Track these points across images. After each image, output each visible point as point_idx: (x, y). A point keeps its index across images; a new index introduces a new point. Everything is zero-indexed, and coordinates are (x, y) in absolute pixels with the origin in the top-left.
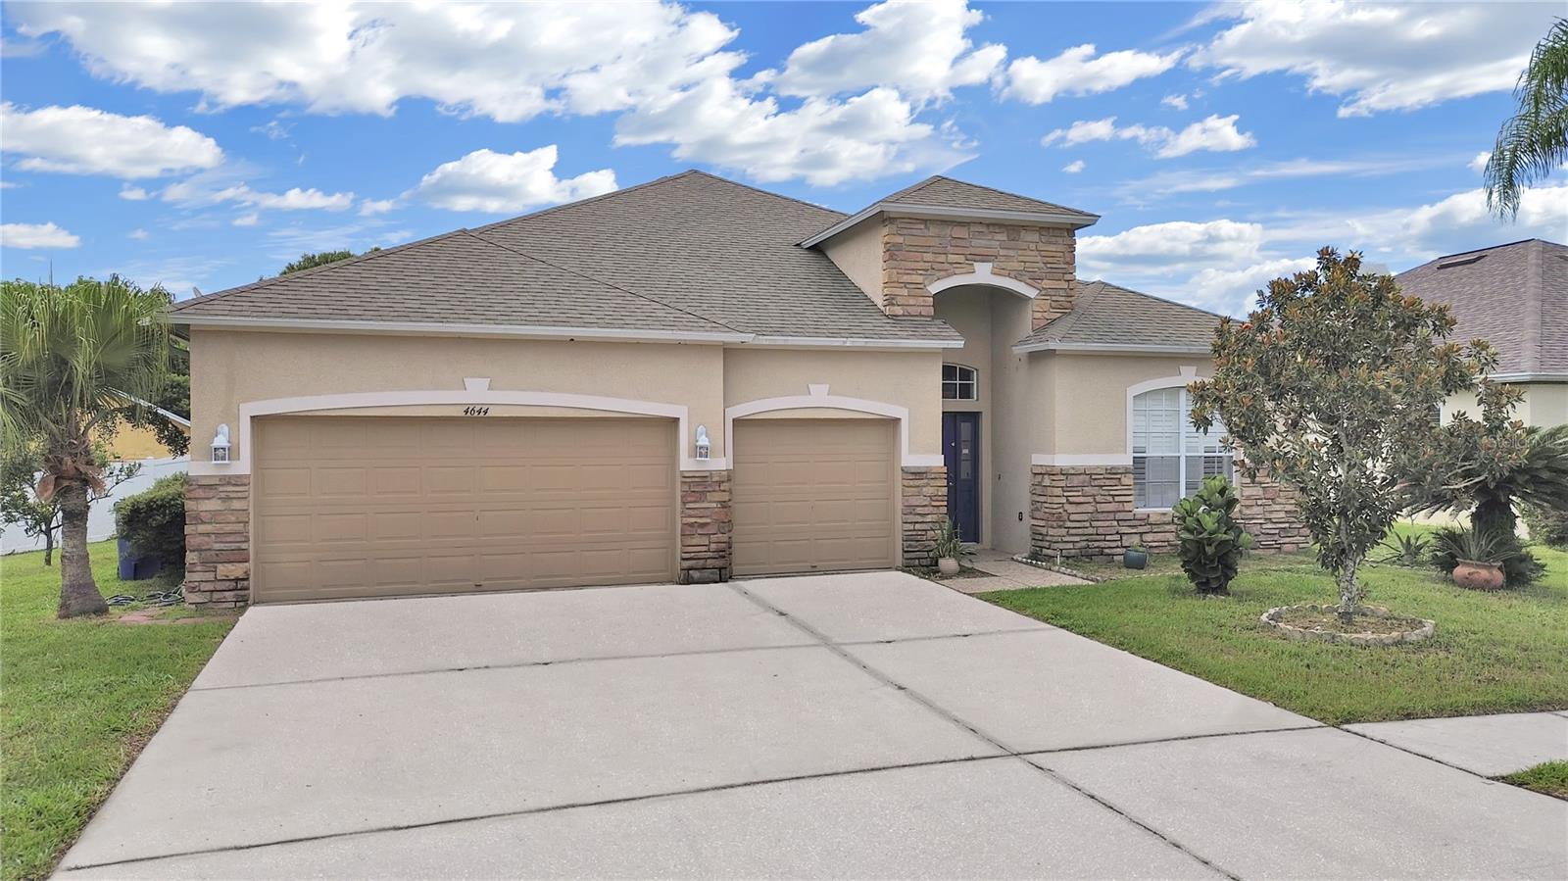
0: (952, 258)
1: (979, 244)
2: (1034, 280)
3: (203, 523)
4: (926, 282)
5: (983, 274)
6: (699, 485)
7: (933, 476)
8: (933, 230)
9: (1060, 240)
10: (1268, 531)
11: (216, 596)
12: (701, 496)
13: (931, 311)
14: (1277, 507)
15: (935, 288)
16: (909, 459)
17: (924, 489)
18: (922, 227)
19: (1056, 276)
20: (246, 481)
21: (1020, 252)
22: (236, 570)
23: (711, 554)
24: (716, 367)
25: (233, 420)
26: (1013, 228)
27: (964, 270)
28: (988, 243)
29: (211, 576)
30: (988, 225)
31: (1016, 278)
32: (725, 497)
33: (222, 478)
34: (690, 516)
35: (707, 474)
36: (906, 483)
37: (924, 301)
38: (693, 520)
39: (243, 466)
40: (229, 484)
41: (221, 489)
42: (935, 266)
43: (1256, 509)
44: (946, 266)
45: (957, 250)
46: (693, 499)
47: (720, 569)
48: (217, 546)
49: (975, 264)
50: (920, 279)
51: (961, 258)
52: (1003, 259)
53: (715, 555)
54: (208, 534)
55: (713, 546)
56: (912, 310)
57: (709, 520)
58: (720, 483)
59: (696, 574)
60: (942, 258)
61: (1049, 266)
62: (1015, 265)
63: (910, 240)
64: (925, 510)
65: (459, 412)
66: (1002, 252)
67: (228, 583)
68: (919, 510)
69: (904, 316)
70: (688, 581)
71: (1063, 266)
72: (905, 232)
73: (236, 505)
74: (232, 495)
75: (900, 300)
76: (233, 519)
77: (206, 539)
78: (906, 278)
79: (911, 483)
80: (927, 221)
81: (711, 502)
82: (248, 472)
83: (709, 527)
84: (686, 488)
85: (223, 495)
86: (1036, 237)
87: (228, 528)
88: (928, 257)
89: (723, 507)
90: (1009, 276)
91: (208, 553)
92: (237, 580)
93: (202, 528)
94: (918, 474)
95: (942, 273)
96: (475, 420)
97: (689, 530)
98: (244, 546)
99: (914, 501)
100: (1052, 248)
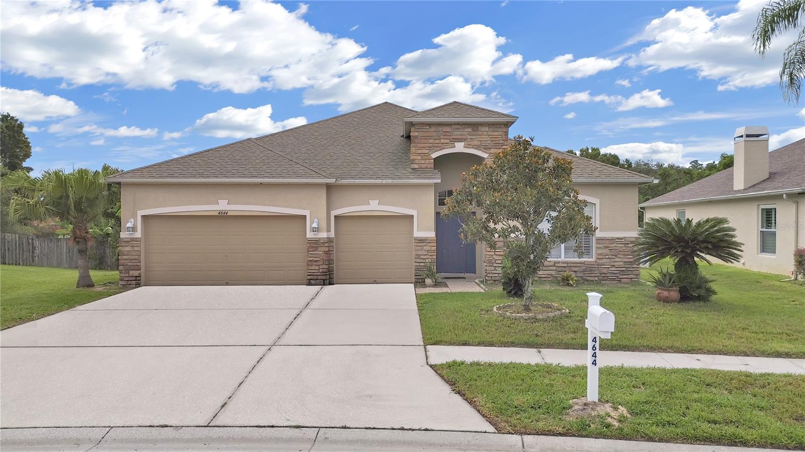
0: (443, 141)
1: (457, 134)
2: (486, 149)
3: (124, 255)
4: (430, 153)
5: (459, 147)
6: (314, 244)
7: (429, 241)
8: (433, 129)
9: (500, 130)
10: (612, 272)
11: (129, 282)
12: (316, 249)
13: (432, 166)
14: (618, 260)
15: (434, 155)
16: (417, 234)
17: (424, 247)
18: (428, 127)
19: (498, 147)
20: (139, 240)
21: (479, 136)
22: (136, 273)
23: (319, 274)
24: (323, 194)
25: (135, 217)
26: (475, 126)
27: (449, 146)
28: (462, 133)
29: (127, 275)
30: (461, 125)
31: (476, 149)
32: (327, 249)
33: (131, 239)
34: (311, 257)
35: (318, 239)
36: (416, 244)
37: (430, 162)
38: (312, 259)
39: (138, 234)
40: (133, 241)
41: (131, 243)
42: (435, 145)
43: (605, 260)
44: (440, 145)
45: (446, 137)
46: (311, 250)
47: (324, 280)
48: (129, 264)
49: (455, 143)
50: (427, 151)
51: (448, 141)
52: (469, 140)
53: (322, 274)
54: (126, 259)
55: (321, 270)
56: (423, 166)
57: (319, 259)
58: (324, 243)
59: (313, 282)
60: (438, 141)
61: (494, 142)
62: (476, 143)
63: (421, 134)
64: (426, 257)
65: (216, 214)
66: (469, 137)
67: (133, 278)
68: (422, 257)
69: (419, 168)
70: (309, 284)
71: (501, 142)
72: (419, 130)
73: (136, 249)
74: (135, 245)
75: (417, 161)
76: (135, 254)
77: (126, 261)
78: (420, 151)
79: (418, 244)
80: (430, 125)
81: (320, 252)
82: (140, 237)
83: (319, 262)
84: (309, 245)
85: (131, 245)
86: (487, 129)
87: (133, 257)
88: (431, 141)
89: (325, 254)
90: (473, 148)
91: (127, 266)
92: (136, 277)
93: (124, 257)
94: (421, 241)
95: (438, 148)
96: (223, 216)
97: (310, 263)
98: (139, 264)
99: (419, 253)
100: (496, 134)
